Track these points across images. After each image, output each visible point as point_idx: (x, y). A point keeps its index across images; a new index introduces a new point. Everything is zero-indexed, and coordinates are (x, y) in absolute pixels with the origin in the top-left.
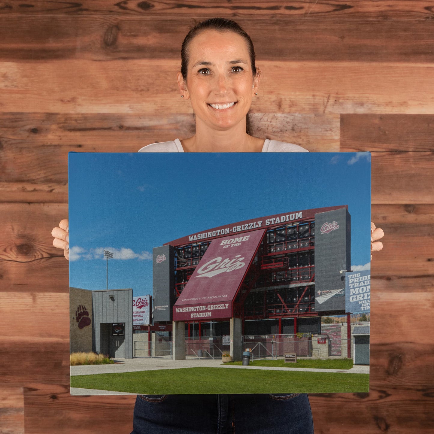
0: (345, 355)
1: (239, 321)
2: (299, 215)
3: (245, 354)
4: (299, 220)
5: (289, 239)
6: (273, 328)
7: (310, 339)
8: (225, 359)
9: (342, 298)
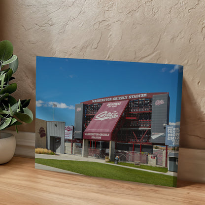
0: (164, 165)
1: (114, 143)
2: (145, 95)
3: (116, 158)
4: (145, 98)
5: (140, 106)
6: (130, 148)
7: (147, 155)
8: (106, 160)
9: (164, 137)
